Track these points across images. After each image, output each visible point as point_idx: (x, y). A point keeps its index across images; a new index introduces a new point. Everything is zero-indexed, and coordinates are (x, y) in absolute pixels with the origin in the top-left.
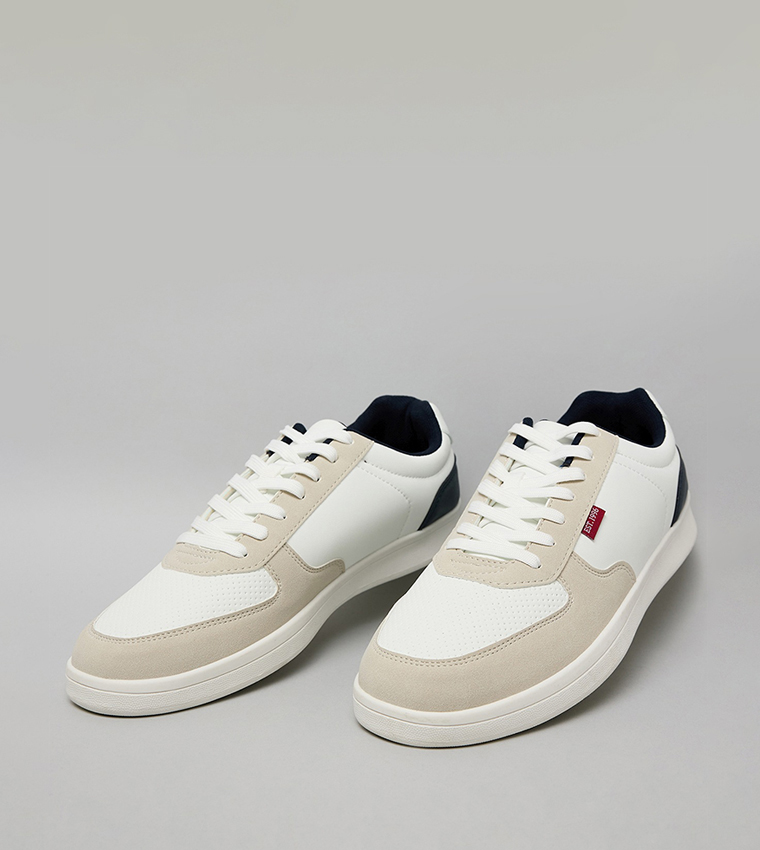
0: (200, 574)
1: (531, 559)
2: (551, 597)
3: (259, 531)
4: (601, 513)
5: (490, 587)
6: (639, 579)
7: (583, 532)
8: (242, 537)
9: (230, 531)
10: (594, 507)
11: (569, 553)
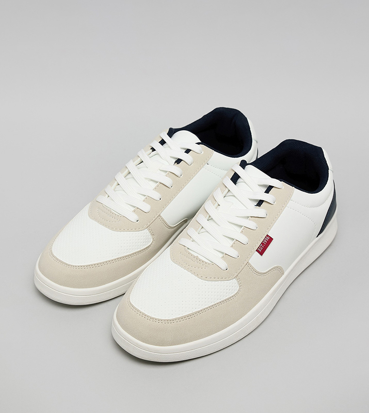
0: (112, 229)
1: (223, 264)
2: (229, 288)
3: (146, 207)
4: (271, 239)
5: (196, 277)
6: (286, 273)
7: (257, 250)
8: (137, 210)
9: (129, 203)
10: (267, 235)
11: (246, 263)
